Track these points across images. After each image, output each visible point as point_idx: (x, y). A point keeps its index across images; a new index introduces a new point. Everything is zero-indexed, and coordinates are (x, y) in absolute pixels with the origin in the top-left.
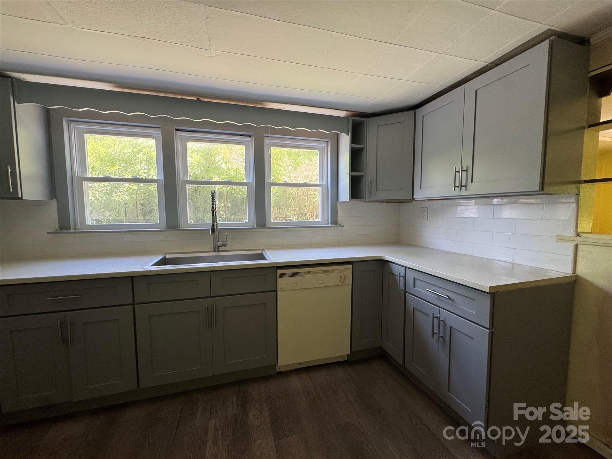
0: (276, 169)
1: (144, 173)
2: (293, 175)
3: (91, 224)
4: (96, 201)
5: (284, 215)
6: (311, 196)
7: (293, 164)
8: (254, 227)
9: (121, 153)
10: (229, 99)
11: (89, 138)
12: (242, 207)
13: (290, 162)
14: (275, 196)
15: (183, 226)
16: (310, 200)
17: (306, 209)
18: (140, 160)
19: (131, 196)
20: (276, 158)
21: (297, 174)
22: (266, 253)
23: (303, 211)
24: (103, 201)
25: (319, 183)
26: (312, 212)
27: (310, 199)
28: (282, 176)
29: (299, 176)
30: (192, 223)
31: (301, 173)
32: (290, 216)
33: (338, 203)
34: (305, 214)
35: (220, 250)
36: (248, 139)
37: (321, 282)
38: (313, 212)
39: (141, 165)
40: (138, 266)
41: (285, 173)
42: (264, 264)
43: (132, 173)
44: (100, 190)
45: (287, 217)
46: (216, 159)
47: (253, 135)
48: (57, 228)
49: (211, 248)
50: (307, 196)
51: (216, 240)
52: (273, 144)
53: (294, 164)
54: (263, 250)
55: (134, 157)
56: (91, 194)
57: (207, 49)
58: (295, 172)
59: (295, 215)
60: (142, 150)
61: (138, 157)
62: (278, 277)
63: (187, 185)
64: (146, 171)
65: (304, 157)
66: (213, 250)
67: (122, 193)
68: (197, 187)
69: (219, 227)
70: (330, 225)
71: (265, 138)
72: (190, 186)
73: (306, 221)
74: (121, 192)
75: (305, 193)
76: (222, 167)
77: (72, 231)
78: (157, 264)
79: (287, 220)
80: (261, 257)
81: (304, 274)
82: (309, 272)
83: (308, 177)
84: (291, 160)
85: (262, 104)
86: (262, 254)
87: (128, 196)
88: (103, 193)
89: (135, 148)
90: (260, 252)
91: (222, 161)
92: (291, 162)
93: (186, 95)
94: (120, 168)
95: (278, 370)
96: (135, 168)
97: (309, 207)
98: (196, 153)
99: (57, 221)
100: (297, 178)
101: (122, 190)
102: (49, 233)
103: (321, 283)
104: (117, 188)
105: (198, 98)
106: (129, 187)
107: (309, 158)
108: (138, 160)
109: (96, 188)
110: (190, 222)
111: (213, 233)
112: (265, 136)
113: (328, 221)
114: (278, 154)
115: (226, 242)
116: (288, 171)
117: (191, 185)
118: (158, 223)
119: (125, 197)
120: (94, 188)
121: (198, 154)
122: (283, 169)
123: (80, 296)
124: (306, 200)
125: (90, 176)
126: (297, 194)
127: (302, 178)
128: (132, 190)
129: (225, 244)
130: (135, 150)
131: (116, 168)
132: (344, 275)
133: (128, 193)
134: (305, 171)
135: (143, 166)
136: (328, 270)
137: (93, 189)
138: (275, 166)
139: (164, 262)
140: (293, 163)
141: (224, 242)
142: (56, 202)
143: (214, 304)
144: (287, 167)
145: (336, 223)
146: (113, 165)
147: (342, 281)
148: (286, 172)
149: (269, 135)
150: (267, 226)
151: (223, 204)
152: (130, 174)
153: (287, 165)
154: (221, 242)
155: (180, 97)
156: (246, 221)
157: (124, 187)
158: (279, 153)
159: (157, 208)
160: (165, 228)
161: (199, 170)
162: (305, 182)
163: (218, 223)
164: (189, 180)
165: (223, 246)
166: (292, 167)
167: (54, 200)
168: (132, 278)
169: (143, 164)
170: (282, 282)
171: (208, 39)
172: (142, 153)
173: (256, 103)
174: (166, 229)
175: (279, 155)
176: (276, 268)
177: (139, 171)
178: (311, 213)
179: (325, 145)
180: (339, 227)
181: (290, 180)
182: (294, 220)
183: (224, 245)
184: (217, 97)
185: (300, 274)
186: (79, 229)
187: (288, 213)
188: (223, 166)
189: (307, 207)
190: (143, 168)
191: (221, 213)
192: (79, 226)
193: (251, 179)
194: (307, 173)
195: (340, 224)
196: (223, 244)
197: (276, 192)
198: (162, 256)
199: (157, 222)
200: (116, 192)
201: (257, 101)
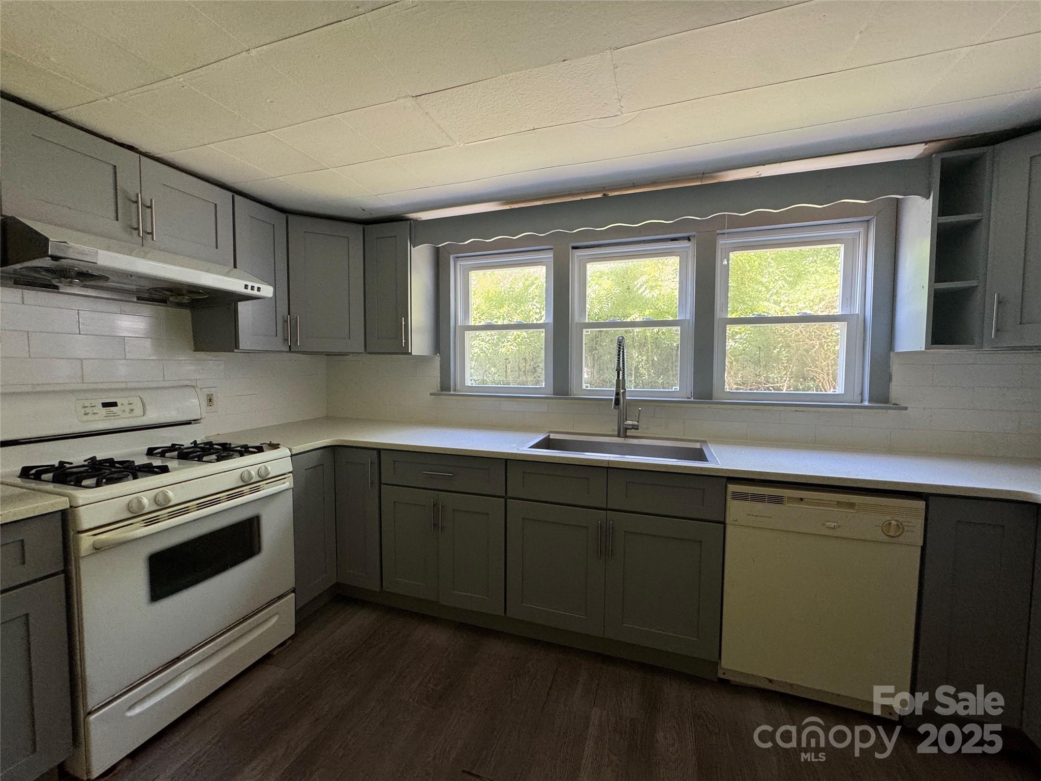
0: (748, 290)
1: (536, 313)
2: (786, 299)
3: (470, 385)
4: (481, 354)
5: (762, 377)
6: (829, 340)
7: (786, 277)
8: (689, 400)
9: (511, 290)
10: (654, 183)
11: (474, 275)
12: (669, 363)
13: (779, 273)
14: (745, 342)
15: (575, 392)
16: (826, 349)
17: (816, 367)
18: (532, 296)
19: (519, 347)
20: (749, 268)
21: (797, 296)
22: (709, 448)
23: (808, 371)
24: (489, 355)
25: (840, 313)
26: (831, 372)
27: (825, 346)
28: (761, 302)
29: (801, 298)
30: (589, 388)
31: (805, 294)
32: (776, 380)
33: (892, 354)
34: (812, 376)
35: (628, 434)
36: (685, 244)
37: (833, 525)
38: (832, 374)
39: (533, 303)
40: (514, 445)
41: (768, 296)
42: (702, 469)
43: (522, 314)
44: (487, 340)
45: (769, 382)
46: (636, 283)
47: (695, 236)
48: (439, 389)
49: (613, 430)
50: (819, 339)
51: (623, 417)
52: (735, 246)
53: (790, 276)
54: (705, 442)
55: (525, 292)
56: (478, 346)
57: (616, 116)
58: (790, 292)
59: (788, 379)
60: (535, 282)
61: (529, 292)
62: (729, 498)
63: (584, 330)
64: (538, 311)
65: (815, 258)
66: (616, 433)
67: (510, 343)
68: (597, 333)
69: (628, 396)
70: (866, 403)
71: (719, 237)
72: (588, 332)
73: (815, 392)
74: (508, 341)
75: (813, 334)
76: (645, 295)
77: (452, 393)
78: (537, 446)
79: (768, 389)
80: (700, 455)
81: (788, 502)
82: (801, 499)
83: (821, 300)
84: (782, 269)
85: (714, 178)
86: (701, 450)
87: (516, 347)
88: (489, 344)
89: (527, 280)
90: (698, 446)
91: (645, 286)
92: (781, 272)
93: (587, 193)
94: (510, 309)
95: (721, 675)
96: (526, 308)
97: (825, 363)
98: (606, 278)
99: (439, 379)
100: (795, 304)
101: (510, 339)
102: (431, 394)
103: (831, 528)
104: (504, 337)
105: (606, 193)
106: (518, 335)
107: (829, 259)
108: (529, 297)
109: (483, 338)
110: (587, 387)
111: (617, 406)
112: (718, 234)
113: (862, 394)
114: (754, 261)
115: (638, 422)
116: (775, 291)
117: (589, 330)
118: (544, 386)
119: (513, 348)
120: (481, 338)
121: (608, 279)
122: (764, 289)
123: (452, 475)
124: (817, 347)
125: (473, 324)
126: (793, 336)
127: (807, 303)
128: (521, 338)
129: (637, 425)
130: (527, 283)
131: (505, 310)
132: (896, 521)
133: (516, 343)
134: (816, 287)
135: (535, 303)
136: (852, 503)
137: (479, 339)
138: (747, 283)
139: (547, 443)
140: (787, 275)
141: (636, 423)
142: (439, 357)
143: (611, 522)
144: (774, 282)
145: (887, 400)
146: (502, 306)
147: (892, 534)
148: (769, 294)
149: (726, 231)
150: (715, 399)
151: (644, 358)
152: (519, 317)
153: (773, 280)
154: (629, 422)
155: (579, 199)
156: (675, 389)
157: (512, 334)
158: (755, 259)
159: (542, 365)
160: (551, 395)
161: (610, 304)
162: (803, 313)
163: (627, 389)
164: (587, 322)
165: (632, 428)
166: (784, 283)
167: (438, 354)
168: (506, 460)
169: (535, 301)
170: (736, 510)
171: (618, 99)
172: (535, 285)
173: (702, 179)
174: (553, 396)
175: (756, 263)
176: (725, 479)
177: (530, 311)
178: (828, 374)
179: (861, 229)
180: (894, 409)
181: (777, 308)
182: (785, 388)
183: (635, 428)
184: (634, 184)
185: (778, 500)
186: (458, 391)
187: (771, 374)
188: (648, 294)
189: (817, 363)
190: (535, 307)
191: (642, 372)
192: (458, 387)
193: (689, 314)
194: (820, 290)
195: (896, 402)
196: (632, 425)
197: (748, 334)
198: (544, 434)
199: (542, 385)
200: (503, 342)
201: (703, 175)
